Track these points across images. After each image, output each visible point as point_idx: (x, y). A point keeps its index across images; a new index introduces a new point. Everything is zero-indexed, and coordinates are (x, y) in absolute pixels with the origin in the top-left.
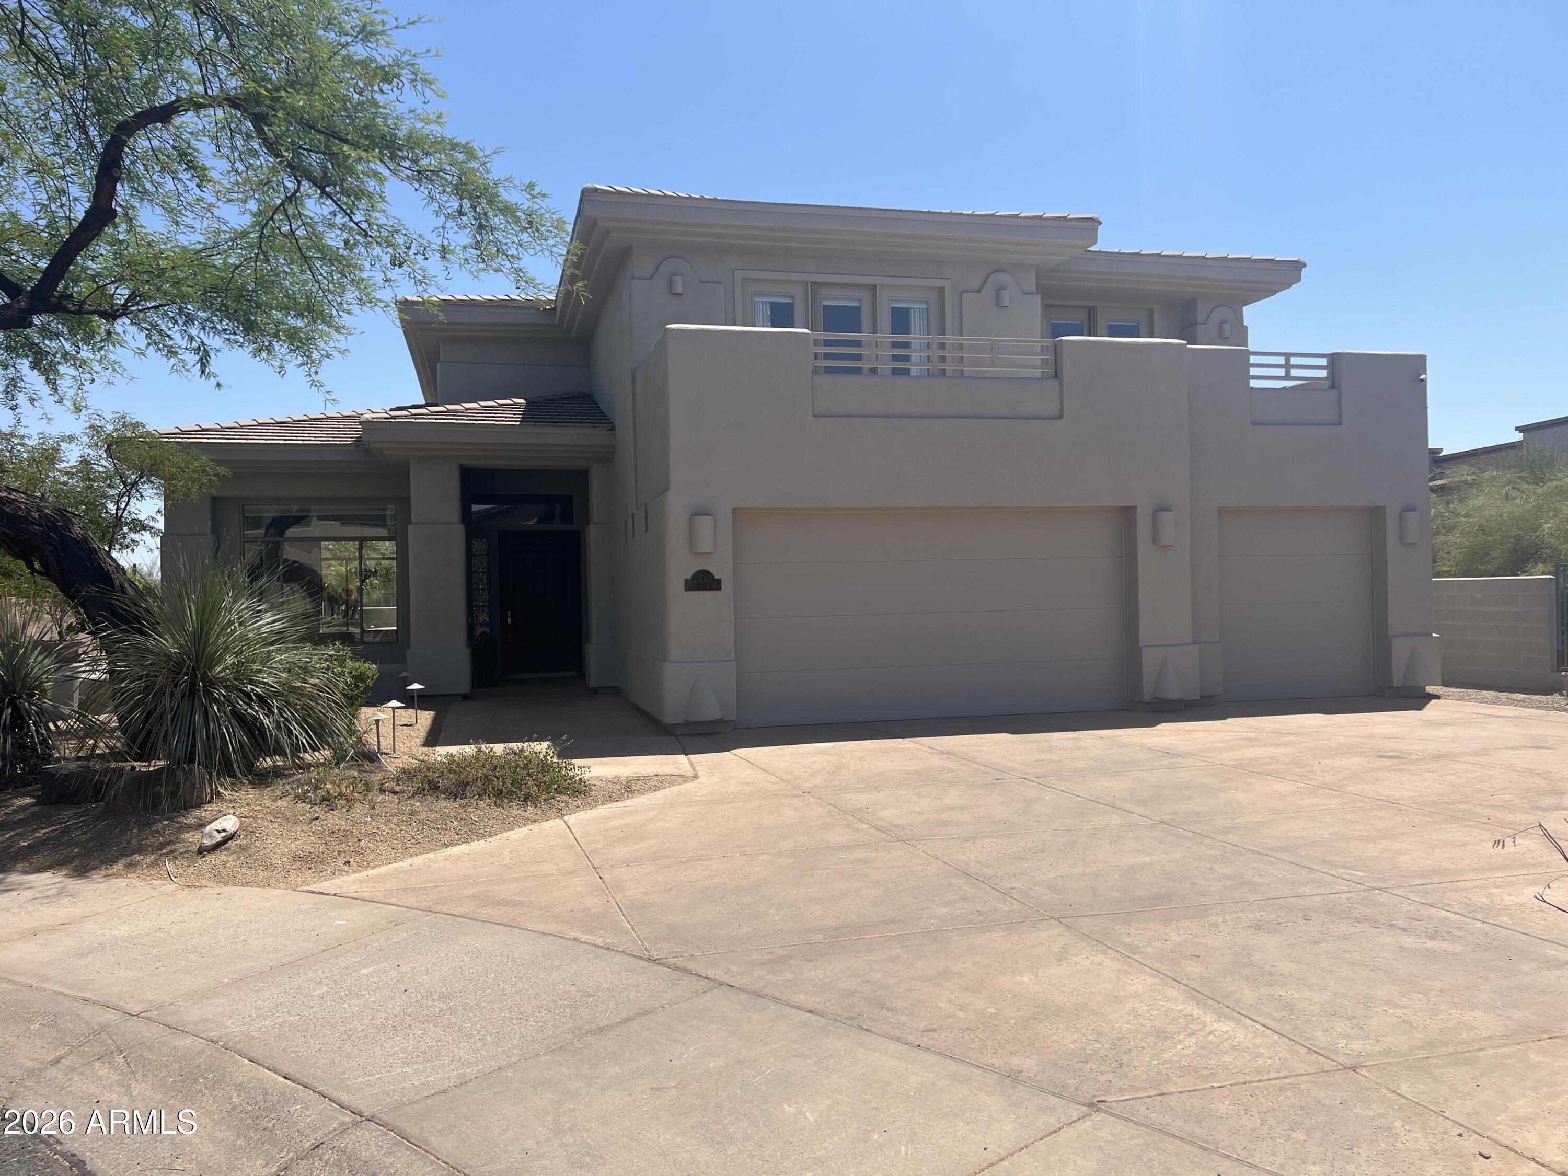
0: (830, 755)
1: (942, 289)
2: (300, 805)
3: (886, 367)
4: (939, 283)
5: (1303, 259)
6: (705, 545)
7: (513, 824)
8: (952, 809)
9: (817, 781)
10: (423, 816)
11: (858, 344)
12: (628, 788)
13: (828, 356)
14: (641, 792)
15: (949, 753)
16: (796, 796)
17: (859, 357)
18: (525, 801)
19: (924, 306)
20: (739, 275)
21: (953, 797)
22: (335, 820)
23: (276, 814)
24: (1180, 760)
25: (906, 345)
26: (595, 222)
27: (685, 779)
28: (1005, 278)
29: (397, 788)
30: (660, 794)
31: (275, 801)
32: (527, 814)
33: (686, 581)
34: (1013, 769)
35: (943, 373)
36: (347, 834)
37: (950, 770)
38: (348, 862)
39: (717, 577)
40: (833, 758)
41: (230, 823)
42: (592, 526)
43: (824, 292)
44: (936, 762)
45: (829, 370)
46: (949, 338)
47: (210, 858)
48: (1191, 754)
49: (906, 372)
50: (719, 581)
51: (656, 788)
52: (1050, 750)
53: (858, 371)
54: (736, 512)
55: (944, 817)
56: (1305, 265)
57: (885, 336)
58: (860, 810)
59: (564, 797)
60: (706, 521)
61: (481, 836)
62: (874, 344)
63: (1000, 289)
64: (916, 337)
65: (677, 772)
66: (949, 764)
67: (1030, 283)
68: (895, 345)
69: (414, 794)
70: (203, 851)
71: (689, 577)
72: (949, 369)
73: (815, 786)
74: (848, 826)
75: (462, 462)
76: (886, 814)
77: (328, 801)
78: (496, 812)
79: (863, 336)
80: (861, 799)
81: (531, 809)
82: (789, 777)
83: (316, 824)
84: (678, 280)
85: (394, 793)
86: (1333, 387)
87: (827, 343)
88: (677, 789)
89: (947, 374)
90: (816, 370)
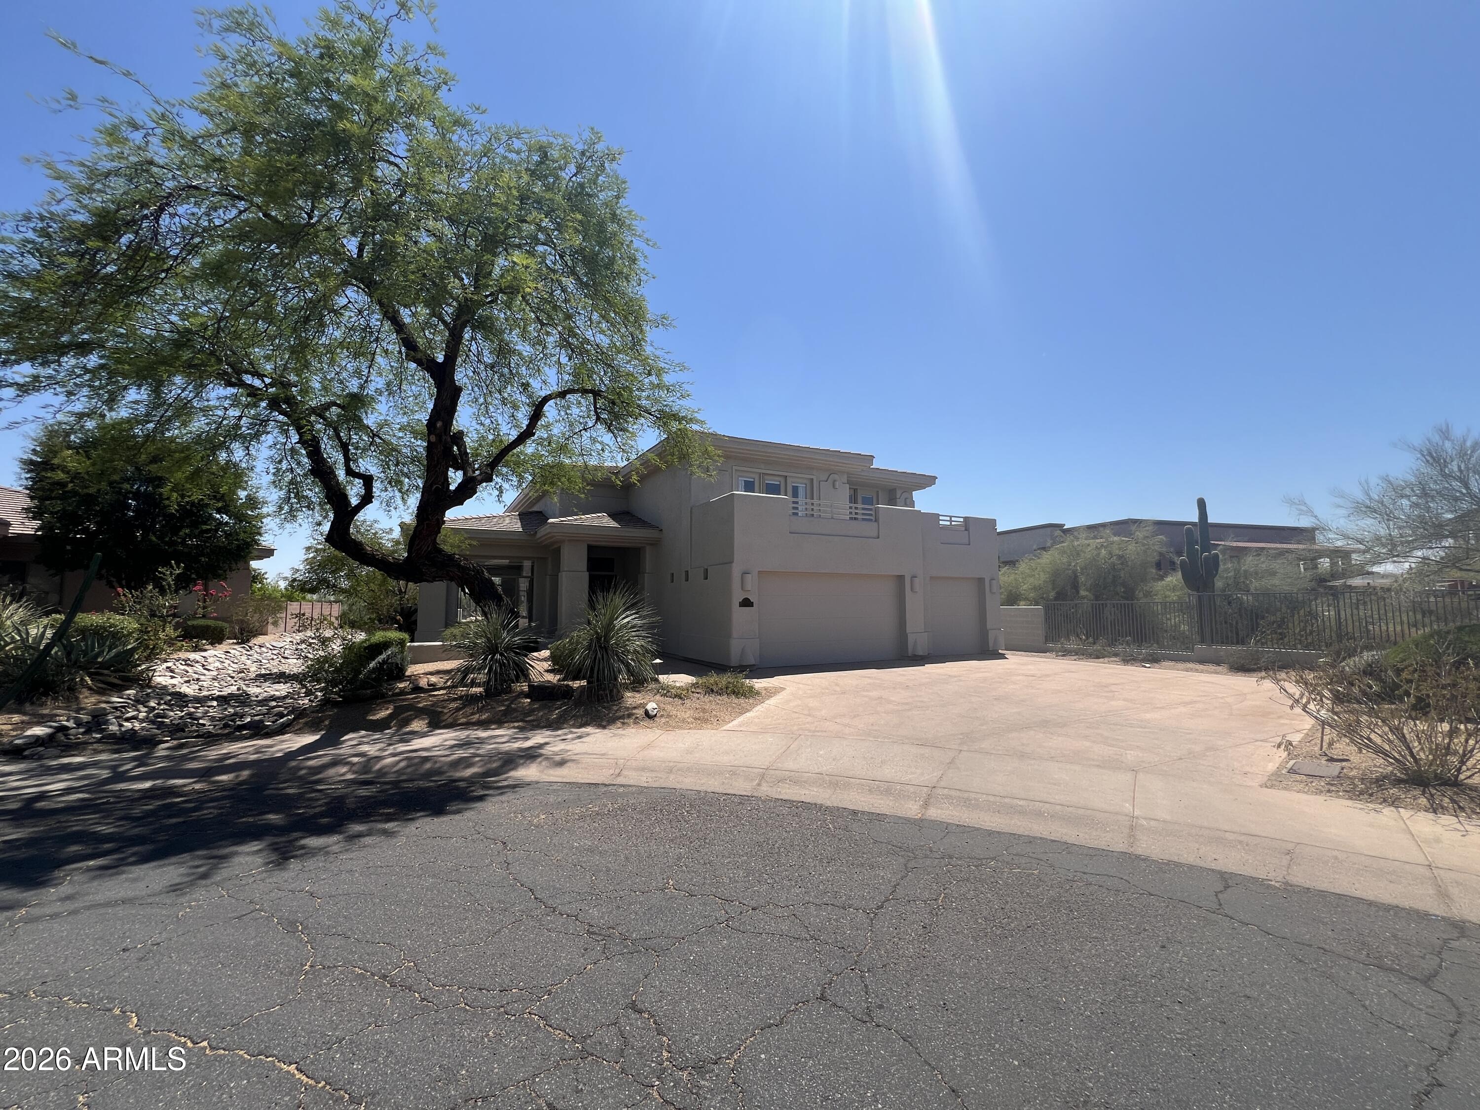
1: (812, 479)
4: (811, 477)
5: (936, 475)
12: (768, 692)
19: (805, 486)
20: (734, 468)
25: (797, 503)
27: (781, 688)
28: (836, 477)
29: (697, 691)
35: (813, 515)
36: (703, 710)
38: (717, 720)
39: (751, 601)
41: (654, 705)
43: (766, 477)
46: (815, 501)
47: (657, 719)
49: (796, 514)
50: (753, 602)
51: (777, 692)
54: (761, 573)
56: (937, 478)
60: (748, 577)
63: (835, 481)
64: (801, 499)
67: (845, 479)
68: (793, 502)
69: (705, 694)
70: (650, 717)
71: (740, 601)
72: (815, 514)
75: (589, 543)
77: (678, 696)
85: (697, 693)
86: (966, 530)
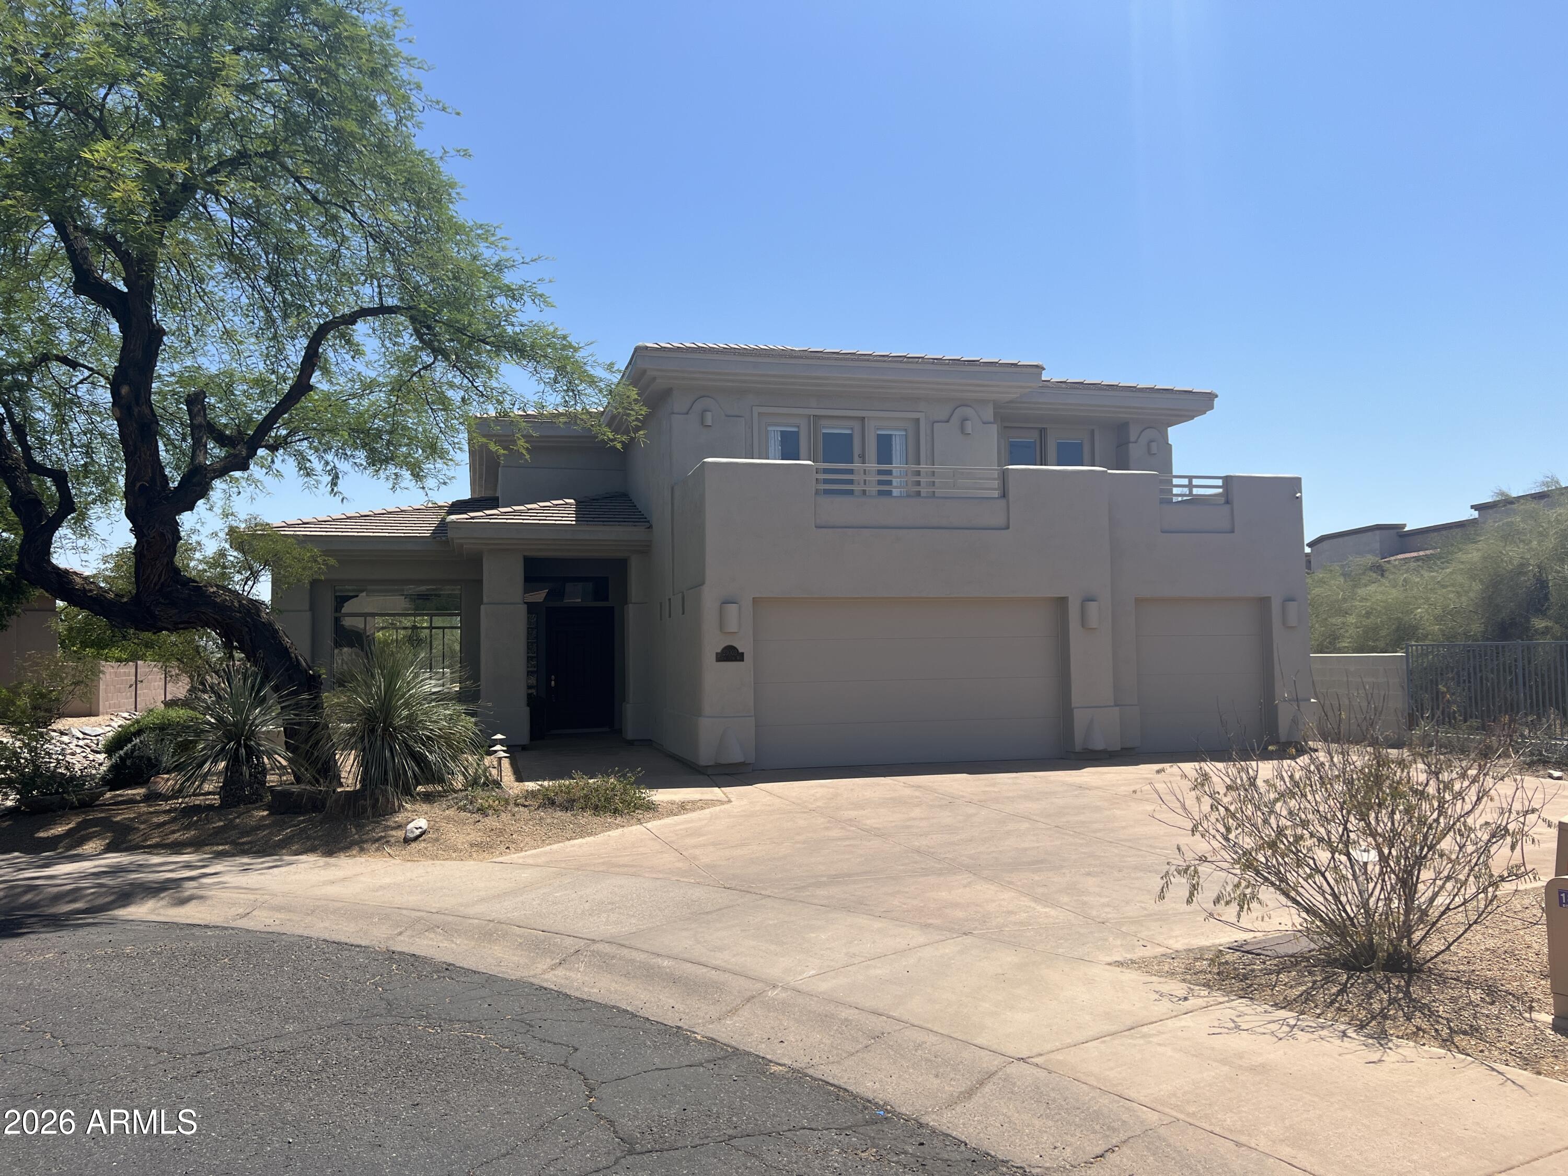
0: (828, 787)
1: (918, 420)
2: (463, 814)
3: (873, 489)
4: (915, 415)
5: (1215, 391)
6: (732, 626)
7: (610, 827)
8: (914, 819)
9: (819, 804)
10: (549, 821)
11: (851, 472)
12: (683, 807)
13: (826, 481)
14: (693, 810)
15: (918, 787)
16: (804, 812)
17: (851, 482)
18: (614, 813)
19: (904, 433)
20: (756, 410)
21: (917, 812)
22: (491, 822)
23: (448, 819)
24: (1087, 791)
25: (889, 472)
26: (644, 372)
27: (722, 803)
28: (969, 411)
29: (527, 803)
30: (707, 811)
31: (444, 811)
32: (617, 822)
33: (717, 654)
34: (963, 797)
35: (919, 494)
36: (501, 832)
37: (917, 797)
38: (508, 848)
39: (740, 651)
40: (831, 790)
41: (422, 823)
42: (630, 605)
43: (823, 422)
44: (908, 792)
45: (827, 492)
47: (413, 845)
48: (1097, 788)
49: (889, 493)
50: (743, 654)
51: (702, 808)
52: (994, 785)
53: (851, 492)
54: (755, 601)
55: (908, 823)
56: (1217, 396)
57: (872, 466)
58: (850, 820)
59: (640, 811)
60: (732, 608)
61: (590, 834)
62: (862, 472)
63: (965, 419)
65: (715, 798)
66: (917, 794)
67: (989, 413)
68: (880, 472)
69: (538, 808)
70: (407, 841)
71: (719, 651)
72: (924, 491)
73: (818, 807)
74: (842, 828)
75: (526, 554)
76: (868, 822)
77: (482, 810)
78: (597, 820)
79: (856, 465)
80: (852, 814)
81: (619, 819)
82: (799, 801)
83: (479, 825)
84: (709, 416)
85: (525, 806)
86: (1227, 502)
87: (826, 471)
88: (718, 808)
89: (922, 495)
90: (817, 492)
